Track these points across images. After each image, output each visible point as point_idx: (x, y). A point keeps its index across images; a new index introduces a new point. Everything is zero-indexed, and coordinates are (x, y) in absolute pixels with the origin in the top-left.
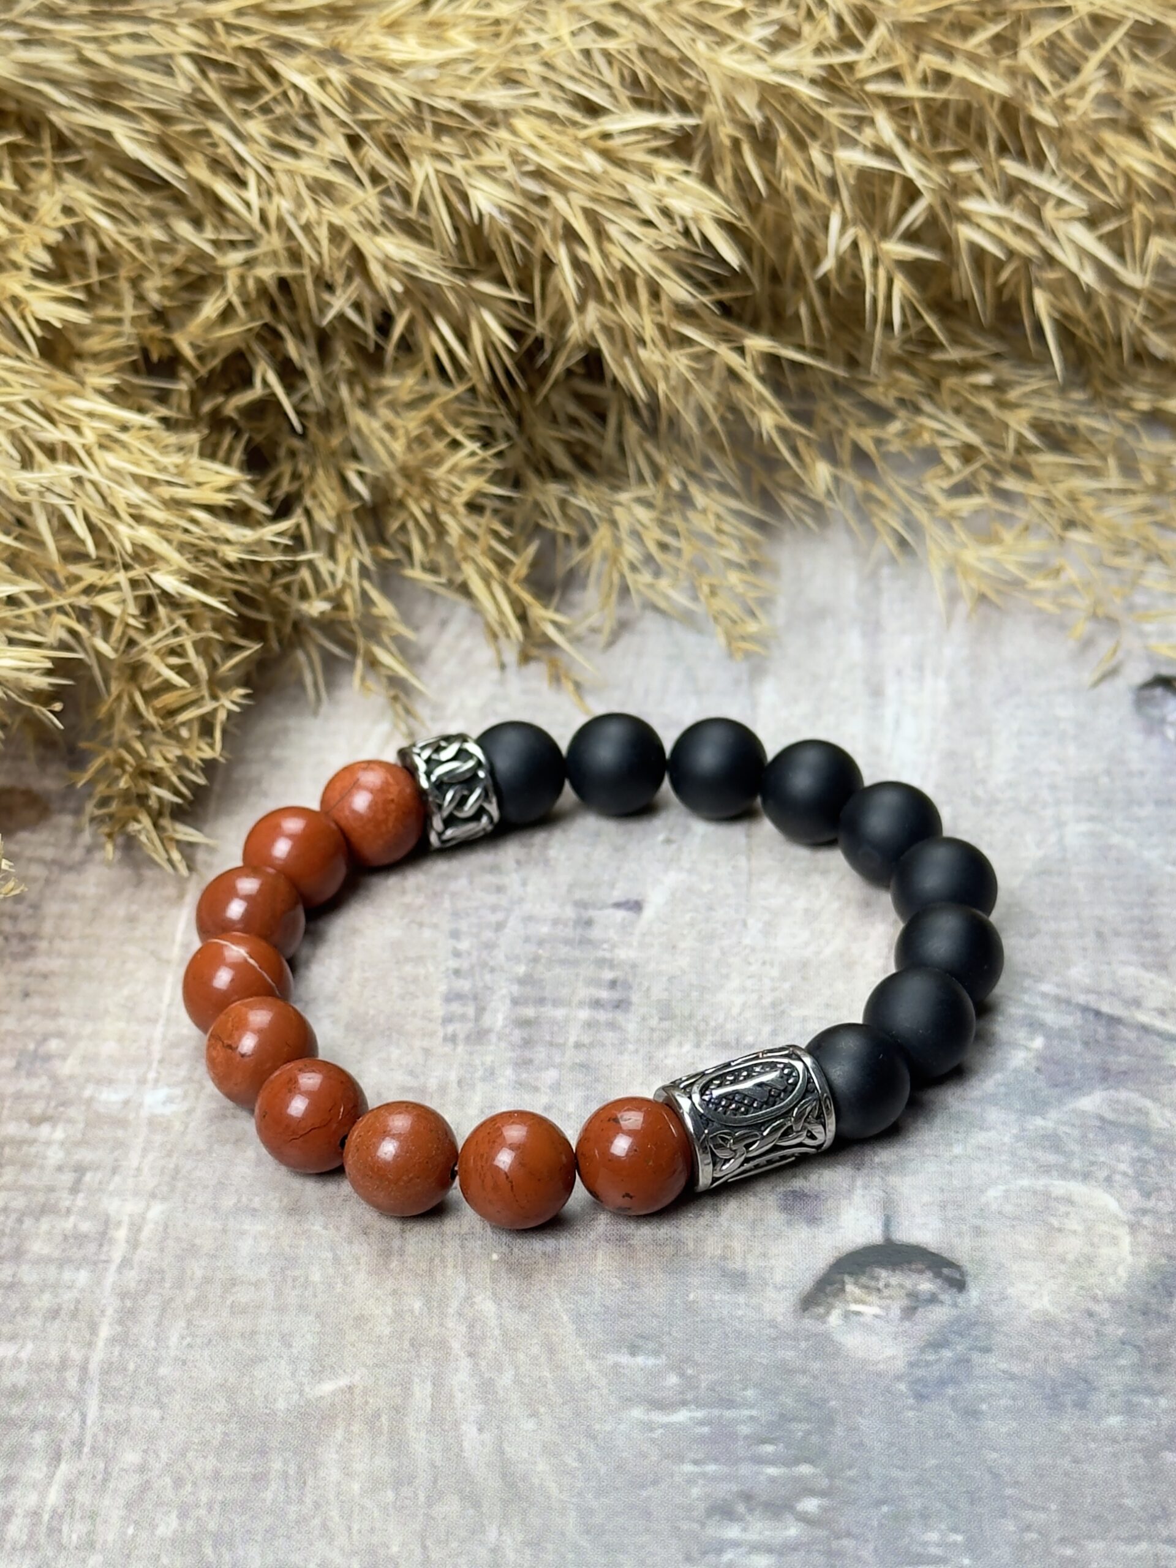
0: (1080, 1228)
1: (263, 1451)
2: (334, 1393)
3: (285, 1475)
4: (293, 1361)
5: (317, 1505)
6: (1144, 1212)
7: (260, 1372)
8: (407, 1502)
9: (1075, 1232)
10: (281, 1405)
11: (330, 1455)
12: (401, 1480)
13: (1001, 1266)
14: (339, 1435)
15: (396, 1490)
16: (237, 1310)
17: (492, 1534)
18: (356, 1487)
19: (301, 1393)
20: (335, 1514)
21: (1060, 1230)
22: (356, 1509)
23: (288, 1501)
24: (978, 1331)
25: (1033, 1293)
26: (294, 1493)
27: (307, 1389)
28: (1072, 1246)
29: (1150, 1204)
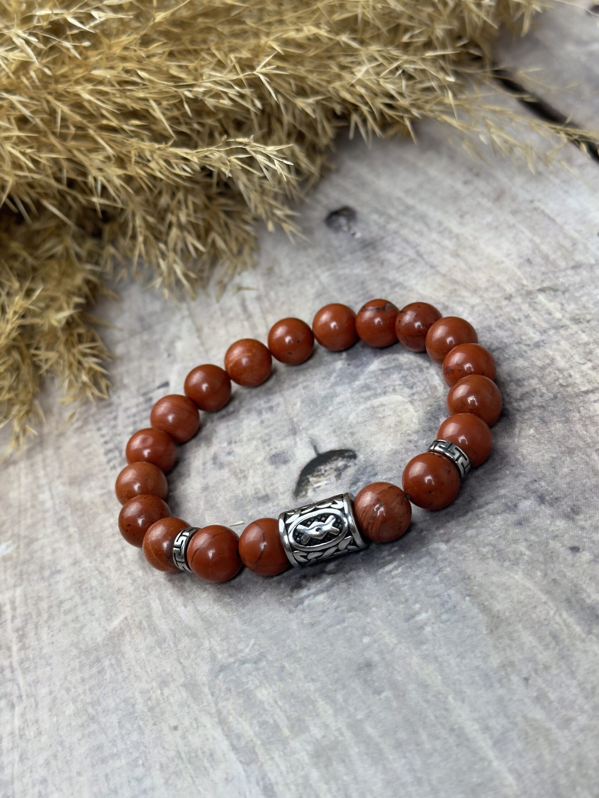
0: (391, 413)
1: (98, 660)
2: (119, 624)
3: (112, 665)
4: (98, 620)
5: (129, 669)
6: (413, 394)
7: (85, 631)
8: (166, 650)
9: (390, 415)
10: (99, 639)
11: (127, 648)
12: (160, 642)
13: (367, 442)
14: (128, 638)
15: (160, 647)
16: (66, 613)
17: (206, 644)
18: (143, 655)
19: (106, 630)
20: (138, 669)
21: (384, 417)
22: (147, 663)
23: (116, 674)
24: (368, 470)
25: (384, 445)
26: (118, 670)
27: (108, 628)
28: (391, 420)
29: (414, 390)
